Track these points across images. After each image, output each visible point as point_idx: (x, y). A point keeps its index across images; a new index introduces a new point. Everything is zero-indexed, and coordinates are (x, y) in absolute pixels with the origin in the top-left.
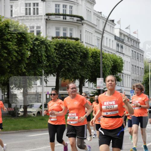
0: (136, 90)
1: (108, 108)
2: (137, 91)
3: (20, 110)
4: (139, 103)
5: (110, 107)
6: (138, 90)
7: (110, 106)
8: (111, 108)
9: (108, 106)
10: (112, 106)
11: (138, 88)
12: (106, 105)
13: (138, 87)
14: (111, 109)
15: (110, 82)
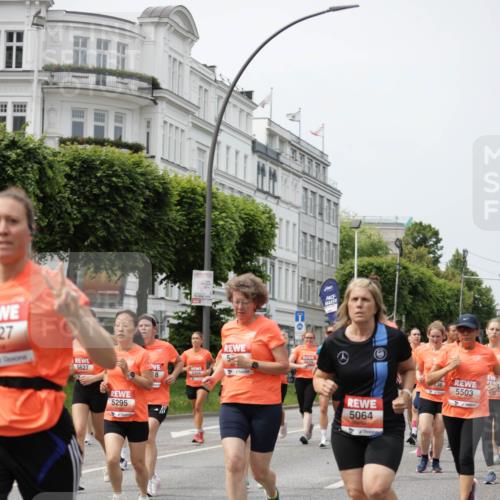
0: (238, 302)
2: (240, 306)
4: (248, 351)
6: (246, 301)
11: (246, 295)
13: (246, 290)
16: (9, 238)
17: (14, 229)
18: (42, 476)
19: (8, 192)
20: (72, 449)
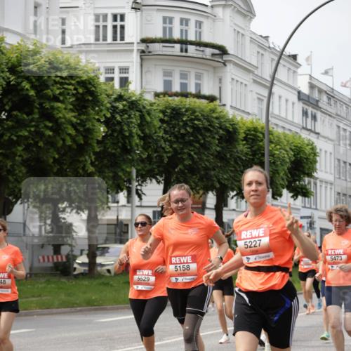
1: (249, 245)
3: (77, 261)
5: (254, 244)
6: (341, 220)
7: (252, 240)
8: (255, 246)
9: (248, 241)
10: (256, 239)
11: (341, 216)
12: (244, 239)
14: (256, 248)
15: (254, 187)
16: (258, 193)
17: (260, 188)
18: (276, 318)
19: (253, 168)
20: (294, 303)
